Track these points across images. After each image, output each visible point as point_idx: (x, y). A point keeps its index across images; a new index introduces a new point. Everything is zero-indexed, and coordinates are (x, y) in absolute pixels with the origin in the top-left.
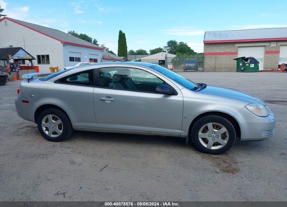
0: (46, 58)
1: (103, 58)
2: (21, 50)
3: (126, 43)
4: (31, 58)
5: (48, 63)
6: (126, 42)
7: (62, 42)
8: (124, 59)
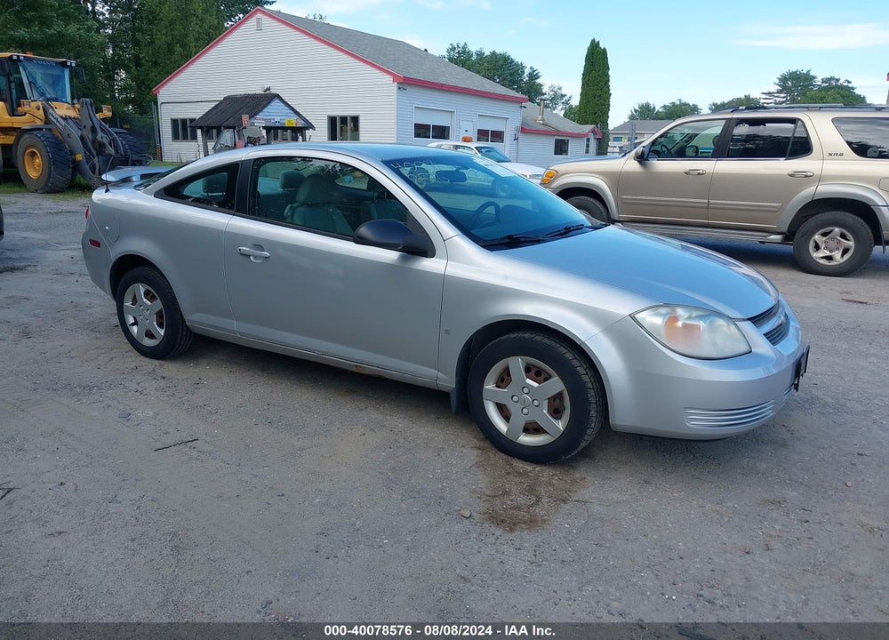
0: (350, 124)
1: (523, 130)
2: (277, 100)
3: (609, 80)
4: (301, 124)
5: (356, 137)
6: (608, 76)
7: (395, 78)
8: (593, 132)
